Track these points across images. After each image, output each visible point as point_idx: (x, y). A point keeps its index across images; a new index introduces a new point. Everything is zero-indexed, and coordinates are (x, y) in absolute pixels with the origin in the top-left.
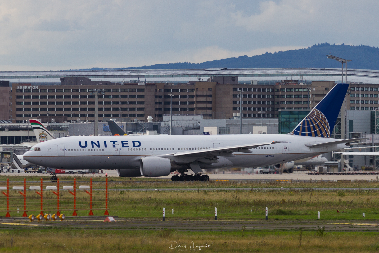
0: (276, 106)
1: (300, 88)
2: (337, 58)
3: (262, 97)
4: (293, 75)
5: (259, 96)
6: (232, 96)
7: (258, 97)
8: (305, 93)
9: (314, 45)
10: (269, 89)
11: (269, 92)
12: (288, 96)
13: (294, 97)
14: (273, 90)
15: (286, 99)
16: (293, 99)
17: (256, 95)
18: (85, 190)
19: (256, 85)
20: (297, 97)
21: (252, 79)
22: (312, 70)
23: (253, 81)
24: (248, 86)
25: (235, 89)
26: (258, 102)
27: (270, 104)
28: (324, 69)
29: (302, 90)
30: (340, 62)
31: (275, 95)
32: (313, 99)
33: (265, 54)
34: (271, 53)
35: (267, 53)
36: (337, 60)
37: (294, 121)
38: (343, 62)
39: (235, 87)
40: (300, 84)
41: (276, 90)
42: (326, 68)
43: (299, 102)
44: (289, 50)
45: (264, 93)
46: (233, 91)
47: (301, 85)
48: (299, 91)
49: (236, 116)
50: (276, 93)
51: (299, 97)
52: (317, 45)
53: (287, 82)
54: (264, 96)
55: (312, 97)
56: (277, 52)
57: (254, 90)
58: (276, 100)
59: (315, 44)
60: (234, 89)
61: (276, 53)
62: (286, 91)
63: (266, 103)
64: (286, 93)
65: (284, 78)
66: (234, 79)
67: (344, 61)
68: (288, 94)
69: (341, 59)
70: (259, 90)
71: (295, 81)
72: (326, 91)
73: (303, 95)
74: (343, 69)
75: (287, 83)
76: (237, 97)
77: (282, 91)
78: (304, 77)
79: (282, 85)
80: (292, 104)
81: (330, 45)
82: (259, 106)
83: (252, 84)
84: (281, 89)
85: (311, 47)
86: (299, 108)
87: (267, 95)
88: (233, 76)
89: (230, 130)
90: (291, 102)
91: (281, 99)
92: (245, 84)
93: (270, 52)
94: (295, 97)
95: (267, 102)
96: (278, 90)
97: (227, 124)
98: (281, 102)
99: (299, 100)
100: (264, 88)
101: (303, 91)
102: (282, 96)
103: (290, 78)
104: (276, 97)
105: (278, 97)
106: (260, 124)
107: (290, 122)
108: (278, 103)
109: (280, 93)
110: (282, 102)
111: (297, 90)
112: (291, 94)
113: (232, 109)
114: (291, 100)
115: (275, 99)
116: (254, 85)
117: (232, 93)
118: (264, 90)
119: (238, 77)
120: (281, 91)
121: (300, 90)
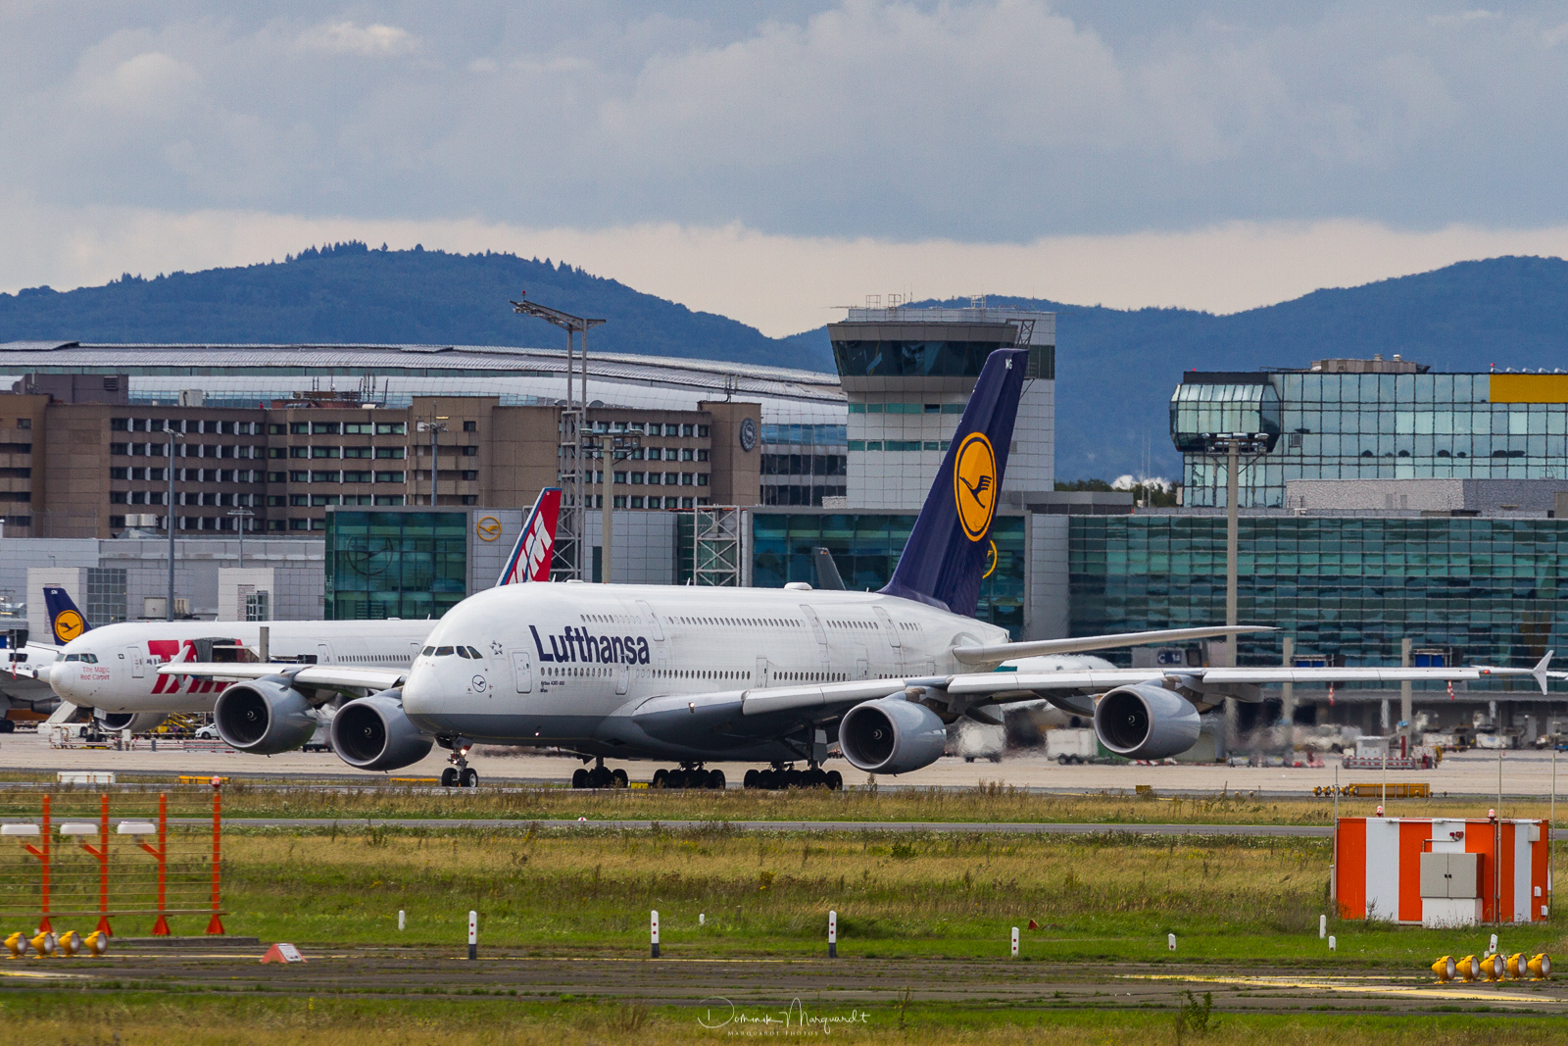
0: (273, 489)
1: (366, 420)
2: (548, 311)
3: (219, 455)
4: (330, 371)
5: (210, 451)
6: (108, 448)
7: (205, 454)
8: (384, 442)
9: (306, 251)
10: (249, 424)
11: (248, 434)
12: (318, 453)
13: (341, 456)
14: (263, 428)
15: (309, 463)
16: (340, 463)
17: (196, 447)
18: (139, 840)
19: (198, 408)
20: (353, 454)
21: (185, 388)
22: (405, 352)
23: (186, 393)
24: (168, 413)
25: (119, 424)
26: (205, 472)
27: (251, 480)
28: (451, 350)
29: (372, 429)
30: (561, 326)
31: (270, 446)
32: (418, 463)
33: (120, 280)
34: (143, 278)
35: (127, 277)
36: (549, 319)
37: (385, 550)
38: (571, 328)
39: (120, 414)
40: (365, 406)
41: (273, 430)
42: (456, 347)
43: (360, 476)
44: (211, 268)
45: (228, 440)
46: (113, 429)
47: (369, 411)
48: (359, 433)
49: (137, 528)
50: (274, 440)
51: (360, 457)
52: (319, 250)
53: (314, 398)
54: (227, 452)
55: (414, 458)
56: (166, 276)
57: (192, 427)
58: (274, 465)
59: (310, 247)
60: (113, 421)
61: (160, 278)
62: (313, 432)
63: (236, 479)
64: (311, 439)
65: (302, 384)
66: (114, 383)
67: (575, 324)
68: (320, 443)
69: (565, 318)
70: (210, 427)
71: (346, 394)
72: (467, 434)
73: (377, 449)
74: (571, 354)
75: (314, 402)
76: (126, 453)
77: (297, 433)
78: (381, 380)
79: (297, 411)
80: (332, 481)
81: (369, 249)
82: (209, 488)
83: (182, 404)
84: (292, 424)
85: (295, 257)
86: (361, 498)
87: (240, 448)
88: (111, 374)
89: (129, 582)
90: (329, 476)
91: (290, 464)
92: (154, 403)
93: (140, 276)
94: (345, 457)
95: (240, 472)
96: (281, 429)
97: (102, 556)
98: (292, 472)
99: (362, 466)
100: (228, 418)
101: (377, 433)
102: (297, 451)
103: (325, 383)
104: (273, 453)
105: (281, 453)
106: (229, 556)
107: (371, 554)
108: (281, 477)
109: (290, 440)
110: (296, 475)
111: (352, 429)
112: (332, 444)
113: (107, 497)
114: (331, 465)
115: (270, 461)
116: (191, 408)
117: (107, 437)
118: (228, 427)
119: (127, 376)
120: (292, 432)
121: (365, 429)
